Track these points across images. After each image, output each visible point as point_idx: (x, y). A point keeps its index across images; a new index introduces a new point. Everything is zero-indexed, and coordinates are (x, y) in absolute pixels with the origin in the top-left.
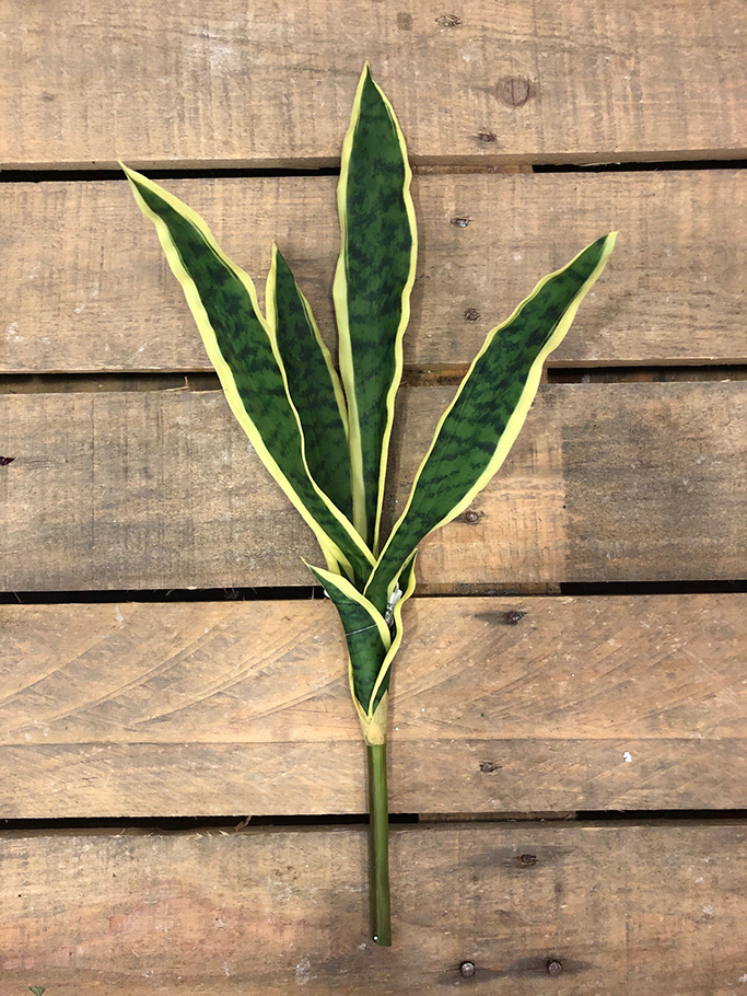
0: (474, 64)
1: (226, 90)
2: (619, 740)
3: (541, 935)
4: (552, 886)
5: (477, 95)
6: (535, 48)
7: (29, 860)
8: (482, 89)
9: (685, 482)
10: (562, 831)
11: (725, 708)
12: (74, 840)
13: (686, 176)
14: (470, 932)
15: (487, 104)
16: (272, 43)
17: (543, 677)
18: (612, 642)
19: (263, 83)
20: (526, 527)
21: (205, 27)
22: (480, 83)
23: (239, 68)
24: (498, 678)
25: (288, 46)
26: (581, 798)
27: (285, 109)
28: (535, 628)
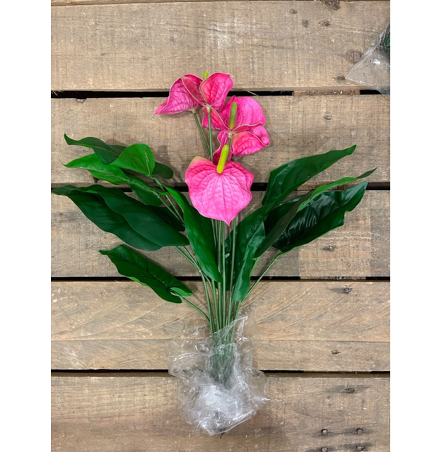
0: (336, 44)
1: (225, 56)
3: (355, 419)
4: (360, 401)
5: (338, 59)
6: (364, 37)
7: (146, 386)
8: (339, 55)
10: (366, 380)
12: (164, 378)
14: (327, 418)
15: (342, 62)
16: (245, 33)
17: (359, 316)
19: (241, 52)
20: (354, 253)
21: (215, 25)
22: (339, 52)
23: (230, 45)
24: (340, 315)
25: (252, 35)
26: (374, 366)
27: (251, 64)
28: (356, 295)
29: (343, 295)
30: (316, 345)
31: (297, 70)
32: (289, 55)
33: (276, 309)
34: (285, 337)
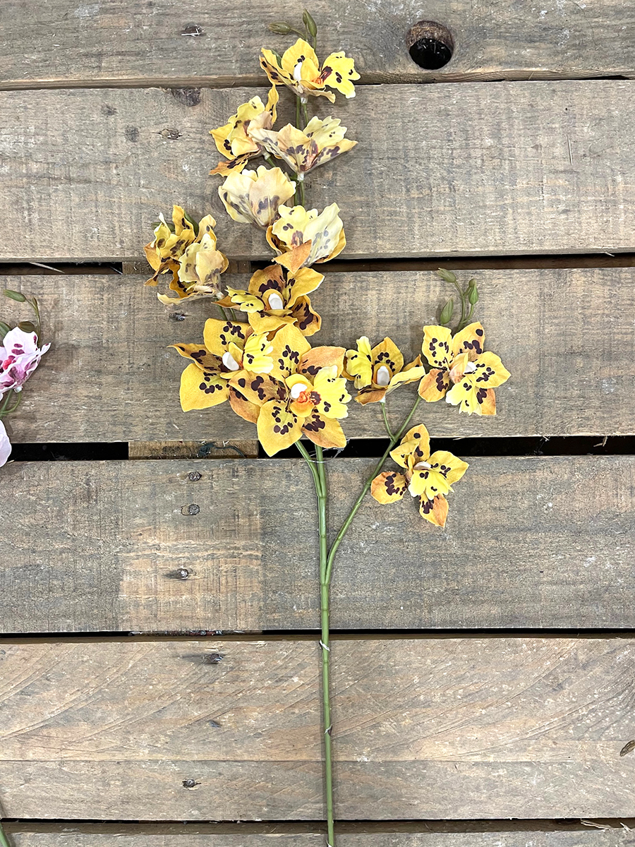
0: (192, 174)
2: (298, 761)
5: (195, 202)
8: (199, 196)
9: (362, 544)
10: (249, 838)
11: (388, 736)
13: (373, 277)
15: (204, 208)
16: (15, 153)
17: (238, 709)
18: (296, 679)
19: (6, 190)
20: (227, 583)
22: (197, 192)
24: (200, 708)
25: (29, 156)
26: (265, 809)
27: (26, 213)
28: (232, 668)
29: (206, 668)
30: (153, 771)
31: (117, 224)
32: (101, 195)
33: (74, 697)
34: (90, 753)
